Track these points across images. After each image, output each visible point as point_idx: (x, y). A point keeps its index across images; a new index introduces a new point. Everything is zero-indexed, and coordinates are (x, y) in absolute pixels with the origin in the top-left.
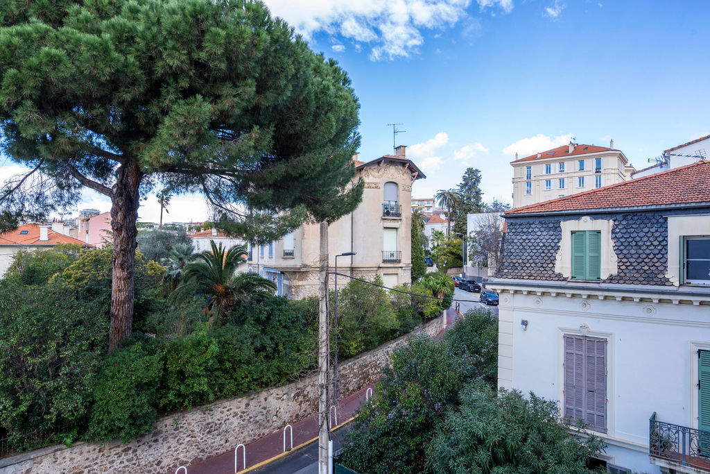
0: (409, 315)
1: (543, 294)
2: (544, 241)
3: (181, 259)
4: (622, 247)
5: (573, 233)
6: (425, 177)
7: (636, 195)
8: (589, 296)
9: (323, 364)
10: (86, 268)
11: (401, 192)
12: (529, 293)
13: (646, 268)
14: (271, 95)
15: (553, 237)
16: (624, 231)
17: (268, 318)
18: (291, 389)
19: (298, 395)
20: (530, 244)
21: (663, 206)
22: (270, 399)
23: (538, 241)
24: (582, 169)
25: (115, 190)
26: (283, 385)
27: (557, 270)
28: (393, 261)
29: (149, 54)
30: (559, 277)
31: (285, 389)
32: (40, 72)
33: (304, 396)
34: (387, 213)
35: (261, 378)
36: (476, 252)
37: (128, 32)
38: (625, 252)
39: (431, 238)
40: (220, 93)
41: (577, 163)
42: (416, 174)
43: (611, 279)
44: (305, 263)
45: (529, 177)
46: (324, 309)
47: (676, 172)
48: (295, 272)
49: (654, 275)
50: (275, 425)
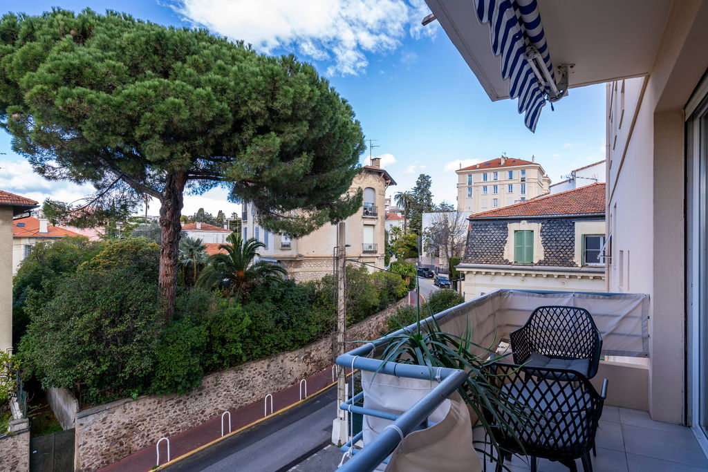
0: (385, 295)
1: (496, 273)
2: (496, 237)
3: (191, 250)
4: (547, 242)
5: (515, 231)
6: (396, 184)
7: (555, 206)
8: (526, 275)
9: (341, 327)
10: (113, 258)
11: (378, 197)
12: (486, 273)
13: (562, 255)
14: (315, 131)
15: (502, 234)
16: (548, 230)
17: (282, 297)
18: (301, 353)
19: (306, 357)
20: (487, 239)
21: (572, 215)
22: (285, 361)
23: (492, 237)
24: (511, 178)
25: (164, 193)
26: (296, 349)
27: (505, 258)
28: (371, 252)
29: (236, 101)
30: (506, 262)
31: (297, 353)
32: (167, 114)
33: (311, 358)
34: (367, 213)
35: (280, 343)
36: (430, 245)
37: (222, 85)
38: (549, 244)
39: (391, 232)
40: (283, 130)
41: (507, 173)
42: (389, 181)
43: (540, 263)
44: (300, 253)
45: (470, 183)
46: (342, 286)
47: (580, 190)
48: (291, 261)
49: (566, 261)
50: (290, 381)
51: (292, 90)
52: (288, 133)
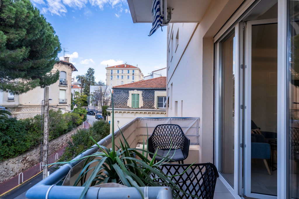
0: (71, 124)
1: (124, 112)
2: (124, 96)
4: (144, 99)
5: (132, 94)
6: (77, 71)
7: (147, 84)
8: (136, 112)
9: (46, 142)
11: (68, 76)
12: (120, 112)
13: (150, 104)
14: (31, 36)
15: (127, 95)
16: (145, 94)
17: (7, 128)
18: (20, 158)
19: (23, 160)
20: (120, 97)
21: (154, 88)
22: (9, 164)
23: (123, 96)
24: (128, 73)
26: (17, 156)
27: (128, 105)
28: (64, 103)
30: (128, 107)
31: (17, 158)
33: (26, 160)
34: (62, 84)
35: (5, 154)
36: (93, 100)
38: (145, 100)
39: (74, 94)
40: (8, 31)
41: (127, 71)
42: (74, 69)
43: (142, 108)
44: (20, 104)
45: (112, 74)
46: (47, 120)
47: (156, 79)
48: (14, 108)
49: (151, 107)
50: (12, 175)
51: (15, 9)
52: (12, 34)
